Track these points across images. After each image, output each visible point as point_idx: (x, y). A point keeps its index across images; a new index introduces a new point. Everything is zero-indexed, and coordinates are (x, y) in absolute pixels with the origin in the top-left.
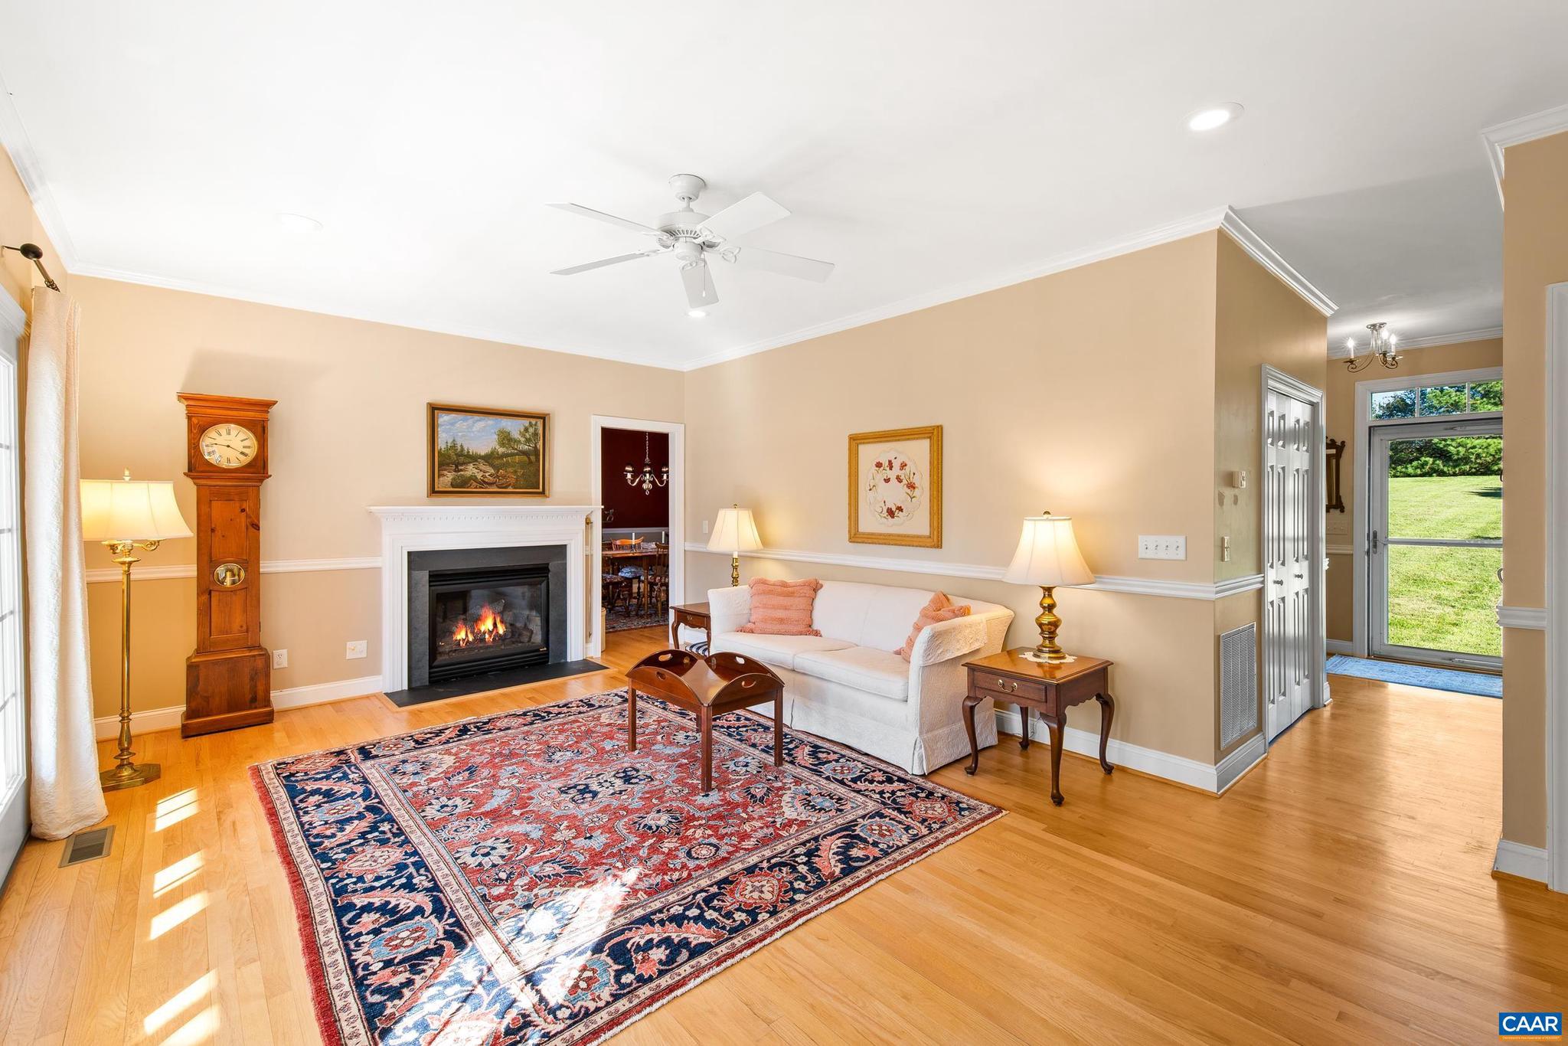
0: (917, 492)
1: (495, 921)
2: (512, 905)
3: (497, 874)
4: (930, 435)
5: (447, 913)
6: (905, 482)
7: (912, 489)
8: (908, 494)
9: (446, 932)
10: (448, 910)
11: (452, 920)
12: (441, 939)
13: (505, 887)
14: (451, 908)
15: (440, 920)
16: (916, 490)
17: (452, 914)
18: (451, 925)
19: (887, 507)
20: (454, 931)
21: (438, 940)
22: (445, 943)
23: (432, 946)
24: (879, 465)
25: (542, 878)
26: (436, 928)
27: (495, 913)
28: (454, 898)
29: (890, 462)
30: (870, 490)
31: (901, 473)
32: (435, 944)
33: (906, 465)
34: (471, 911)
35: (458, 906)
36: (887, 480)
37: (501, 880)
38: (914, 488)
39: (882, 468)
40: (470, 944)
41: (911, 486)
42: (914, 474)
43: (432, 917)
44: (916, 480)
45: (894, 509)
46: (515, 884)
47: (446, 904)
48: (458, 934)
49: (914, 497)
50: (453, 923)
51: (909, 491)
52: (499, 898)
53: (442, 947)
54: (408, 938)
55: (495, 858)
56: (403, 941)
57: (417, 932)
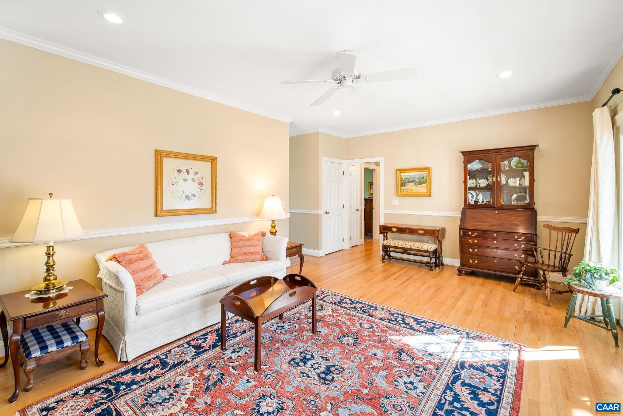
0: (203, 187)
1: (445, 360)
2: (434, 359)
3: (422, 372)
4: (212, 160)
5: (455, 374)
6: (197, 181)
7: (201, 186)
8: (198, 188)
9: (463, 369)
10: (454, 375)
11: (457, 371)
12: (467, 368)
13: (427, 365)
14: (452, 375)
15: (460, 375)
16: (203, 186)
17: (454, 372)
18: (459, 370)
19: (185, 194)
20: (460, 368)
21: (468, 369)
22: (467, 367)
23: (472, 369)
24: (179, 171)
25: (412, 358)
26: (464, 373)
27: (442, 361)
28: (447, 378)
29: (188, 171)
30: (173, 185)
31: (195, 177)
32: (470, 369)
33: (198, 173)
34: (447, 368)
35: (449, 374)
36: (185, 180)
37: (424, 369)
38: (202, 185)
39: (182, 173)
40: (460, 361)
41: (201, 184)
42: (202, 178)
43: (462, 377)
44: (203, 181)
45: (190, 196)
46: (422, 363)
47: (452, 378)
48: (460, 366)
49: (202, 189)
50: (457, 370)
51: (199, 186)
52: (434, 364)
53: (469, 366)
54: (477, 378)
55: (412, 378)
56: (480, 378)
57: (472, 377)
